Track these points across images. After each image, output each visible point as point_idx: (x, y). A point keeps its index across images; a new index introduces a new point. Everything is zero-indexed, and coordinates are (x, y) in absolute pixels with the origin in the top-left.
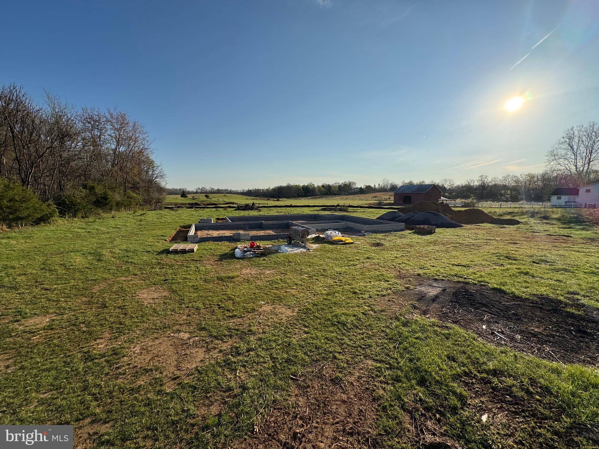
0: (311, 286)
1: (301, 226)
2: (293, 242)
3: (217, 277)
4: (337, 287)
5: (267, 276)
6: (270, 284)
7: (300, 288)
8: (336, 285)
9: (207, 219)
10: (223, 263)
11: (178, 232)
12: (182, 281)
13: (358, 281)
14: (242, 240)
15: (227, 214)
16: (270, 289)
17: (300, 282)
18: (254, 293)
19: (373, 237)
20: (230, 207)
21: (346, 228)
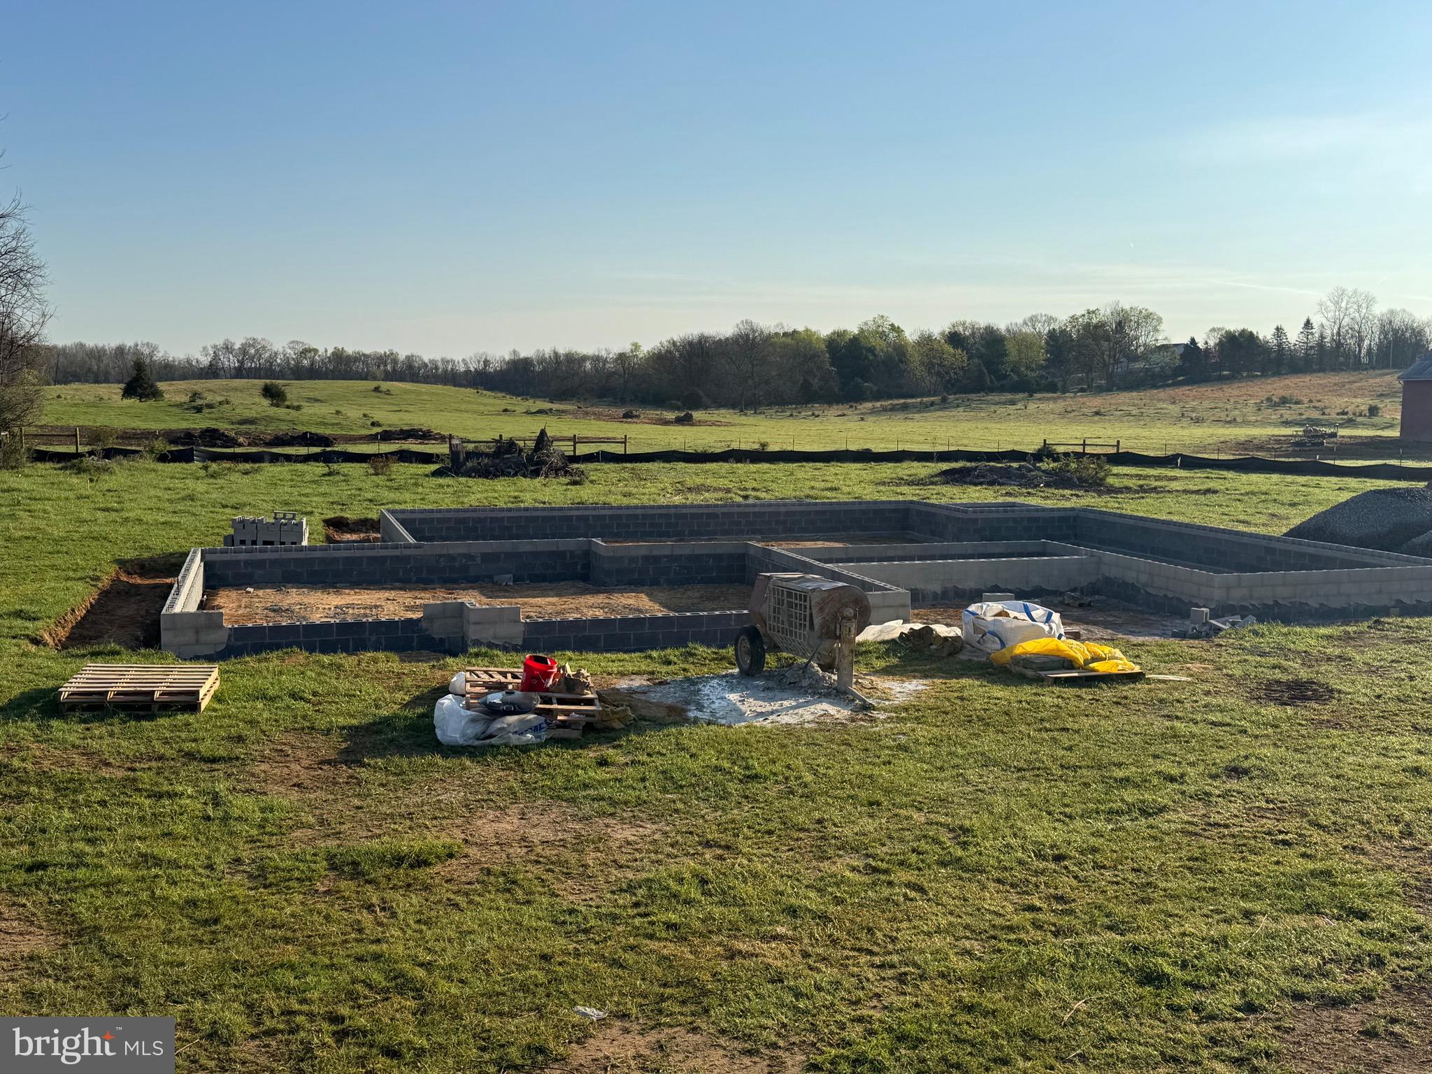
0: (884, 924)
1: (822, 572)
2: (771, 660)
3: (330, 857)
4: (1039, 935)
5: (622, 859)
6: (636, 905)
7: (817, 932)
8: (1038, 926)
9: (278, 525)
10: (363, 773)
11: (105, 594)
12: (126, 872)
13: (1169, 906)
14: (477, 643)
15: (392, 495)
16: (636, 932)
17: (813, 901)
18: (545, 957)
19: (1264, 643)
20: (404, 456)
21: (1093, 589)
